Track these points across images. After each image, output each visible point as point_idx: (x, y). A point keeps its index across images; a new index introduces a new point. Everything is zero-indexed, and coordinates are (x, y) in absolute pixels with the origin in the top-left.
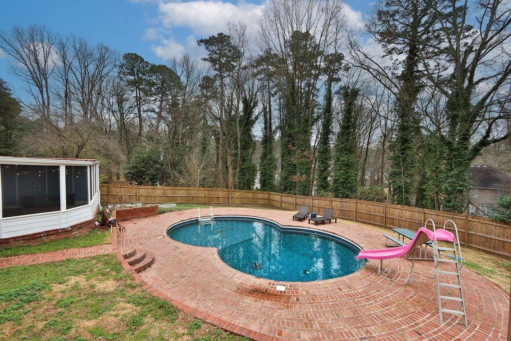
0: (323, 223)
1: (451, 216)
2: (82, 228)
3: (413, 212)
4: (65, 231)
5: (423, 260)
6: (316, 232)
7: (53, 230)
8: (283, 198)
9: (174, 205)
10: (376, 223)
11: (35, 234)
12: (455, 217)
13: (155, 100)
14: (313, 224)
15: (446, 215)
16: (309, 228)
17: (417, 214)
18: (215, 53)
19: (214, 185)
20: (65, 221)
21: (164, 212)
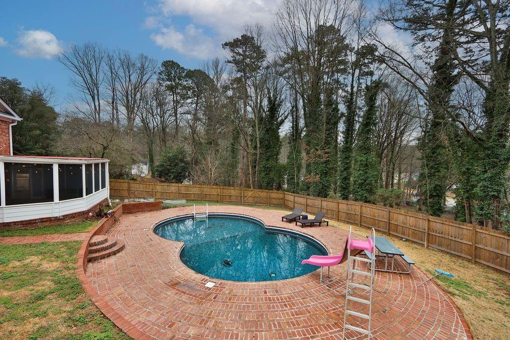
0: (312, 225)
1: (457, 225)
2: (74, 217)
3: (417, 219)
4: (57, 219)
5: (389, 272)
6: (298, 234)
7: (46, 218)
8: (296, 198)
9: (184, 202)
10: (380, 229)
11: (31, 220)
12: (461, 226)
13: (192, 103)
14: (300, 226)
15: (451, 224)
16: (291, 230)
17: (421, 221)
18: (240, 54)
20: (58, 210)
21: (168, 208)
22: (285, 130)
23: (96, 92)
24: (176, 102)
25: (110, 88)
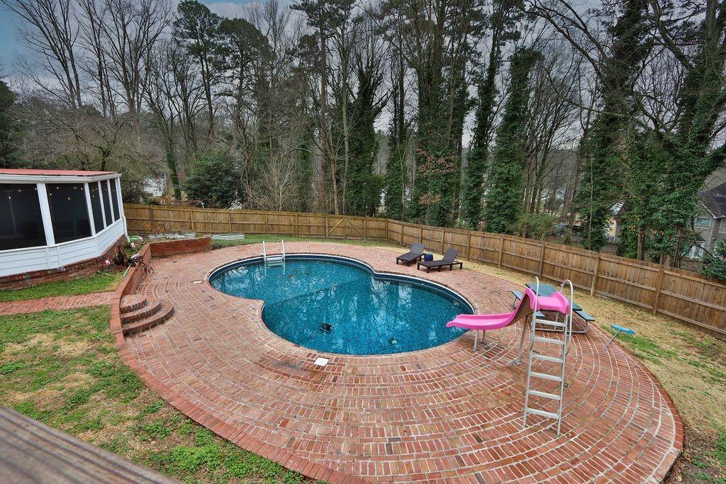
0: (439, 268)
1: (638, 266)
2: (83, 268)
3: (583, 258)
4: (56, 272)
6: (424, 282)
7: (39, 271)
8: (406, 228)
9: (241, 237)
10: (528, 271)
11: (15, 276)
12: (644, 267)
13: (232, 77)
14: (424, 270)
15: (631, 264)
16: (413, 276)
17: (588, 260)
19: (304, 208)
20: (56, 259)
21: (221, 247)
22: (383, 123)
23: (67, 54)
24: (207, 76)
25: (92, 48)
